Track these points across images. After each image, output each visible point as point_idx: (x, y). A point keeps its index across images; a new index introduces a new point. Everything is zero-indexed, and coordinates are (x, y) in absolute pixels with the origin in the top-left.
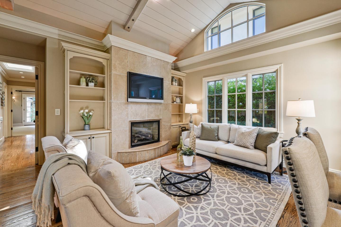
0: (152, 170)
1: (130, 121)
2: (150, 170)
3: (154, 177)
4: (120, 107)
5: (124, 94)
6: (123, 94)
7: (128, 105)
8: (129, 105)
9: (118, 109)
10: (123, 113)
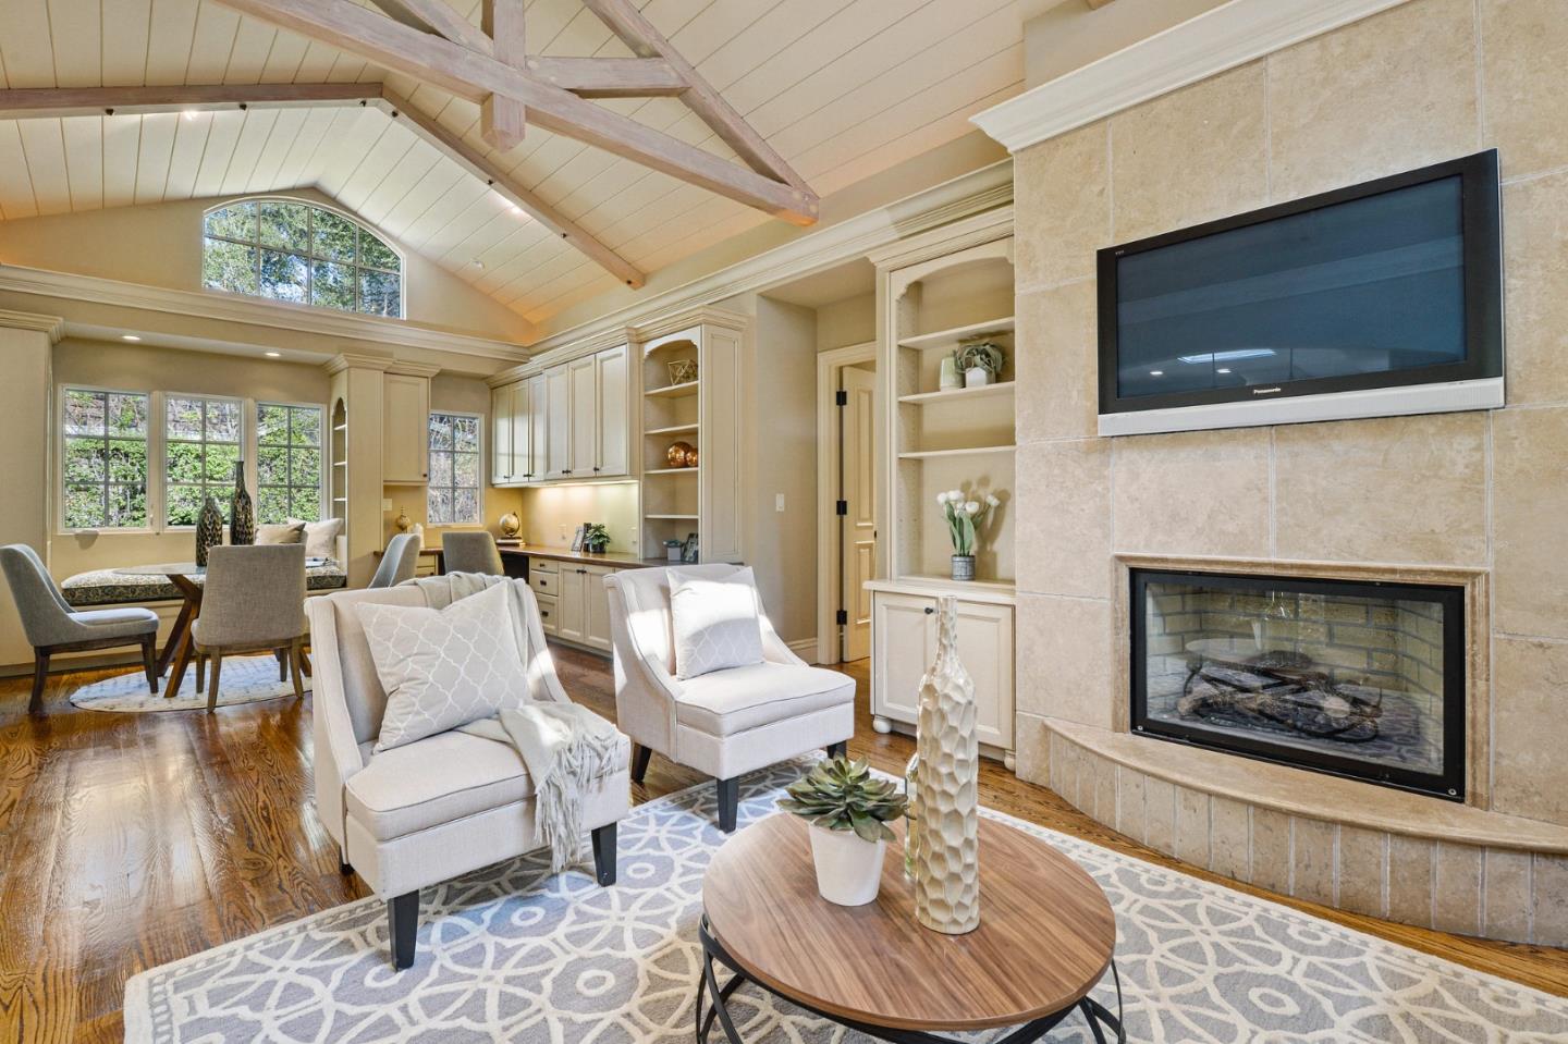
0: (668, 851)
1: (1121, 559)
2: (657, 853)
3: (668, 889)
4: (1056, 471)
5: (1079, 391)
6: (1075, 394)
7: (1109, 456)
8: (1114, 458)
9: (1047, 486)
10: (1071, 508)
